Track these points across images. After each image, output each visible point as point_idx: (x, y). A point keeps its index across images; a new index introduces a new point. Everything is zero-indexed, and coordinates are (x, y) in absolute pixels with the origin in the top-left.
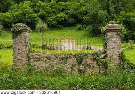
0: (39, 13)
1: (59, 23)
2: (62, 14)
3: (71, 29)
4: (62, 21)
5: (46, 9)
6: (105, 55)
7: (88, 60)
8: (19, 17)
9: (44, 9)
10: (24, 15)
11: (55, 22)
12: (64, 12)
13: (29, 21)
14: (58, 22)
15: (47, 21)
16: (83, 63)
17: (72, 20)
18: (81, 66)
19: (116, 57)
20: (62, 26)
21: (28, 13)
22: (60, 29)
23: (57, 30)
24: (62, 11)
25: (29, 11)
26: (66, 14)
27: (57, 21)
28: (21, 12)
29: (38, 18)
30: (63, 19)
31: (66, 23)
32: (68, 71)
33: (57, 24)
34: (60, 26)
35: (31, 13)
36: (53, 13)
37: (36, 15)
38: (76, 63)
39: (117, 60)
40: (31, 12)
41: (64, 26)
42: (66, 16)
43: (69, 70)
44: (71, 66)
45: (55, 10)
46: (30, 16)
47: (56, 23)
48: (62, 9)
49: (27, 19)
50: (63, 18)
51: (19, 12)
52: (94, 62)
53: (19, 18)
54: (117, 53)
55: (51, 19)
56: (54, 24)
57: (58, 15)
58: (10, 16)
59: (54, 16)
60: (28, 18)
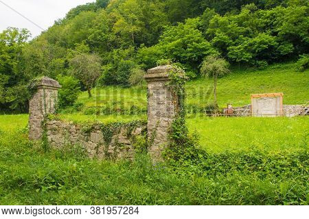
0: (214, 40)
1: (257, 57)
2: (265, 37)
3: (287, 68)
4: (265, 50)
5: (229, 28)
6: (145, 127)
7: (120, 136)
8: (176, 50)
9: (225, 30)
10: (185, 47)
11: (249, 55)
12: (269, 31)
13: (195, 58)
14: (255, 55)
15: (231, 54)
16: (113, 141)
17: (288, 48)
18: (110, 147)
19: (163, 133)
20: (265, 63)
21: (191, 43)
22: (260, 70)
23: (254, 71)
24: (263, 29)
25: (192, 38)
26: (275, 34)
27: (253, 52)
28: (179, 40)
29: (212, 50)
30: (265, 46)
31: (274, 56)
32: (92, 153)
33: (253, 58)
34: (260, 62)
35: (198, 42)
36: (244, 36)
37: (209, 44)
38: (102, 141)
39: (165, 139)
40: (197, 39)
41: (270, 63)
42: (272, 38)
43: (94, 152)
44: (96, 145)
45: (248, 28)
46: (195, 48)
47: (251, 57)
48: (263, 25)
49: (189, 54)
50: (265, 44)
51: (175, 42)
52: (129, 141)
53: (175, 53)
54: (165, 124)
55: (239, 49)
56: (247, 58)
57: (255, 39)
58: (159, 52)
59: (246, 42)
60: (191, 52)
